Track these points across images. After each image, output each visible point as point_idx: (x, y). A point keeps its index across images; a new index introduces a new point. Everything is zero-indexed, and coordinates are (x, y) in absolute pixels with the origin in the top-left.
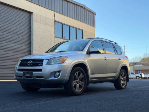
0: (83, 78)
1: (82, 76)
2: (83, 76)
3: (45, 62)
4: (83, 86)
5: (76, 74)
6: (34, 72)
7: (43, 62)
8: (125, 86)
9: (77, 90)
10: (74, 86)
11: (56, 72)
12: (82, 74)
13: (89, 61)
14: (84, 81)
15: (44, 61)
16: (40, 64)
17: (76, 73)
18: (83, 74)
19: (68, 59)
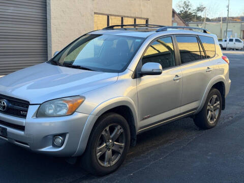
0: (121, 134)
1: (118, 130)
2: (122, 130)
3: (32, 110)
4: (121, 151)
5: (103, 133)
6: (9, 129)
7: (28, 107)
8: (215, 120)
9: (106, 164)
10: (98, 158)
11: (55, 136)
12: (119, 127)
13: (137, 95)
14: (124, 141)
15: (30, 106)
16: (22, 111)
17: (106, 130)
18: (123, 127)
19: (86, 100)
